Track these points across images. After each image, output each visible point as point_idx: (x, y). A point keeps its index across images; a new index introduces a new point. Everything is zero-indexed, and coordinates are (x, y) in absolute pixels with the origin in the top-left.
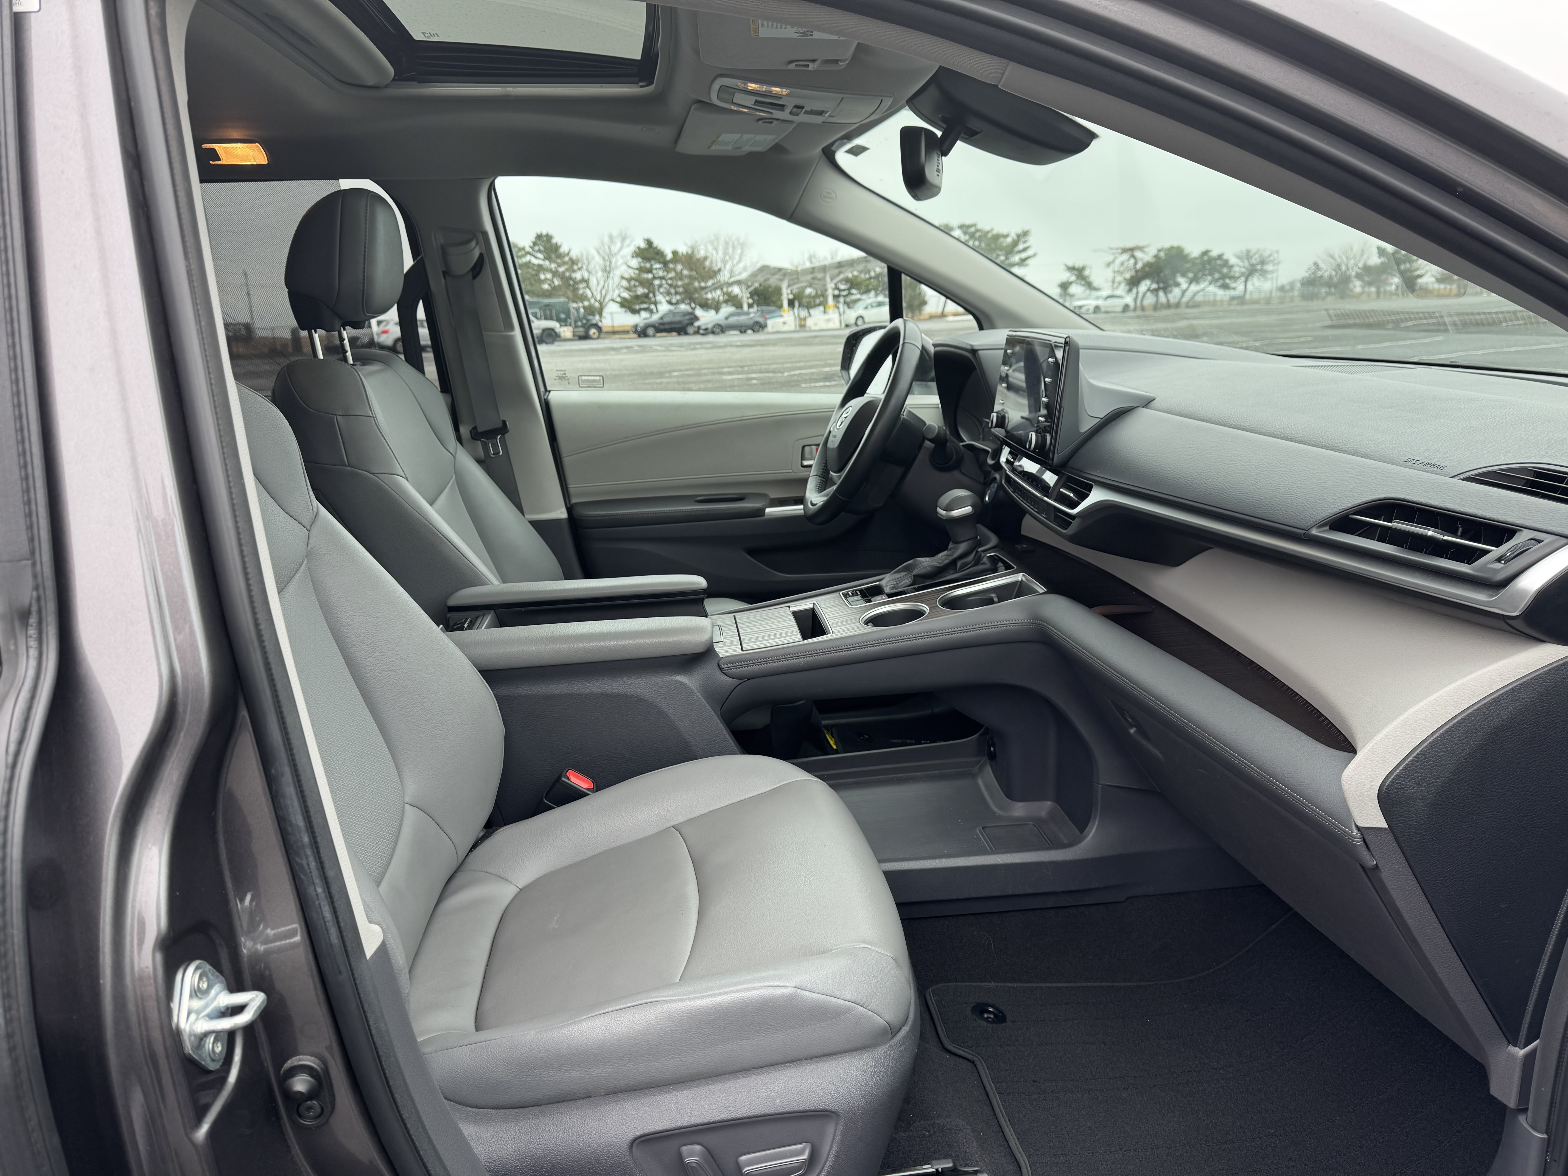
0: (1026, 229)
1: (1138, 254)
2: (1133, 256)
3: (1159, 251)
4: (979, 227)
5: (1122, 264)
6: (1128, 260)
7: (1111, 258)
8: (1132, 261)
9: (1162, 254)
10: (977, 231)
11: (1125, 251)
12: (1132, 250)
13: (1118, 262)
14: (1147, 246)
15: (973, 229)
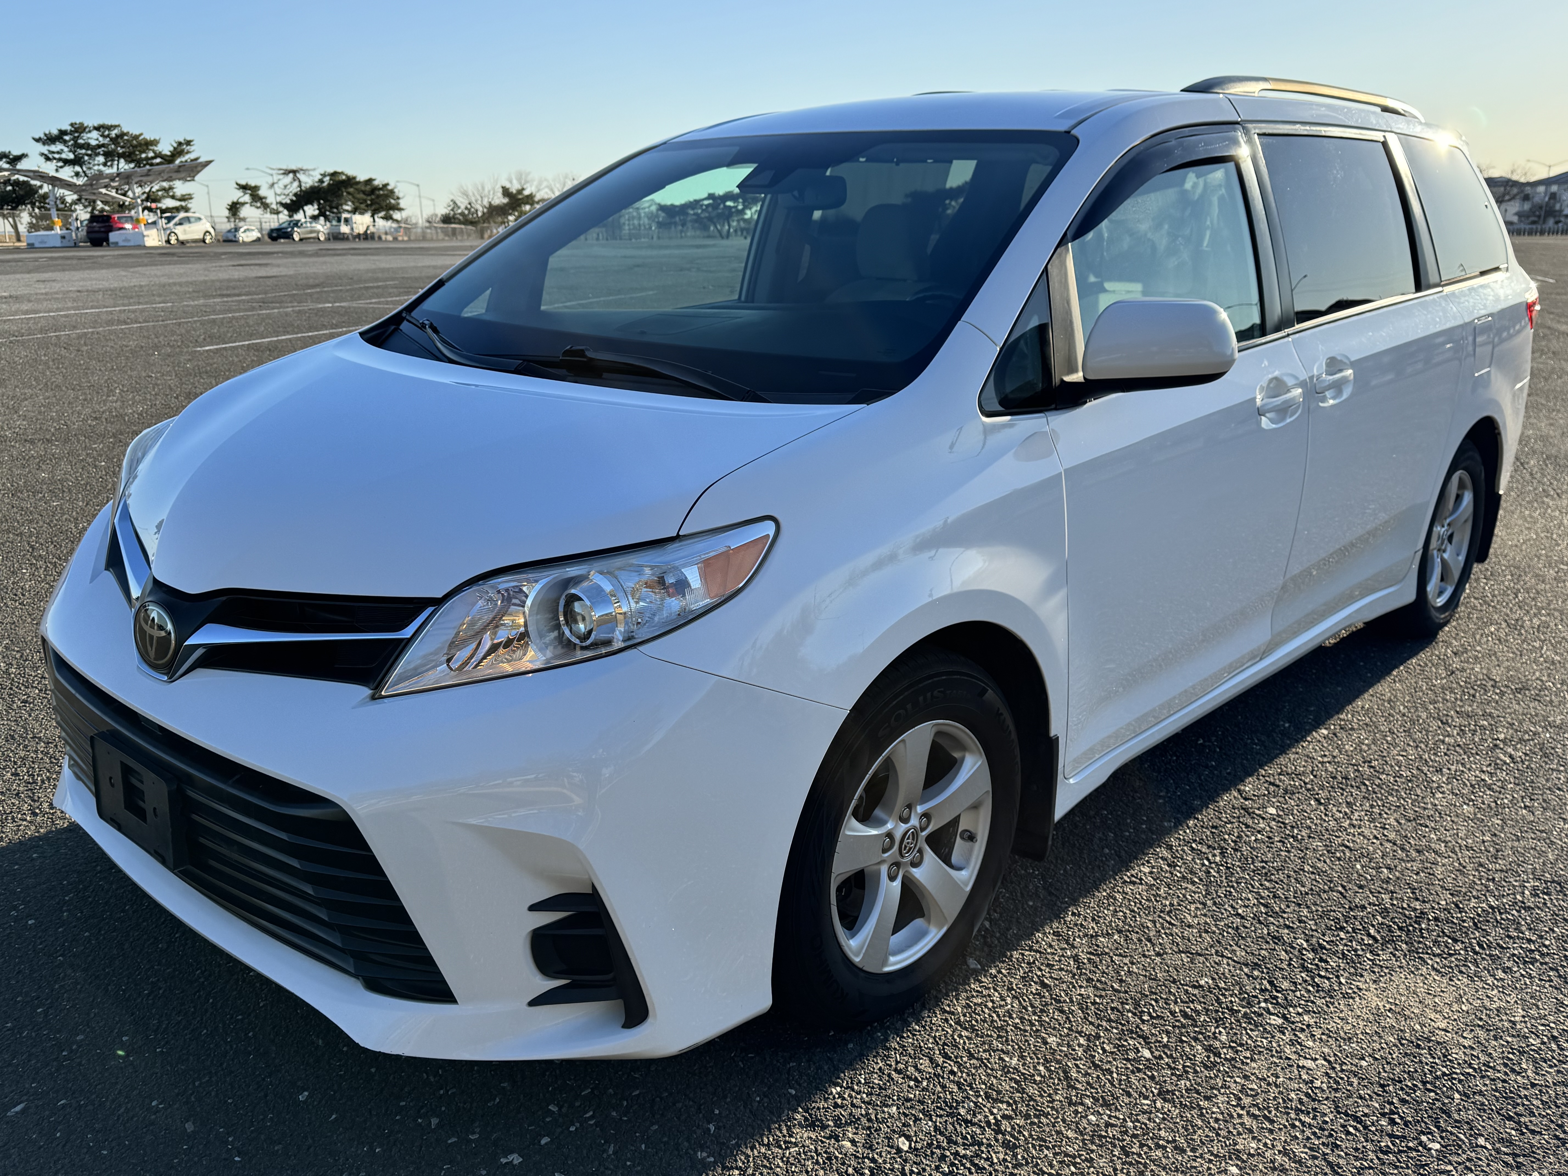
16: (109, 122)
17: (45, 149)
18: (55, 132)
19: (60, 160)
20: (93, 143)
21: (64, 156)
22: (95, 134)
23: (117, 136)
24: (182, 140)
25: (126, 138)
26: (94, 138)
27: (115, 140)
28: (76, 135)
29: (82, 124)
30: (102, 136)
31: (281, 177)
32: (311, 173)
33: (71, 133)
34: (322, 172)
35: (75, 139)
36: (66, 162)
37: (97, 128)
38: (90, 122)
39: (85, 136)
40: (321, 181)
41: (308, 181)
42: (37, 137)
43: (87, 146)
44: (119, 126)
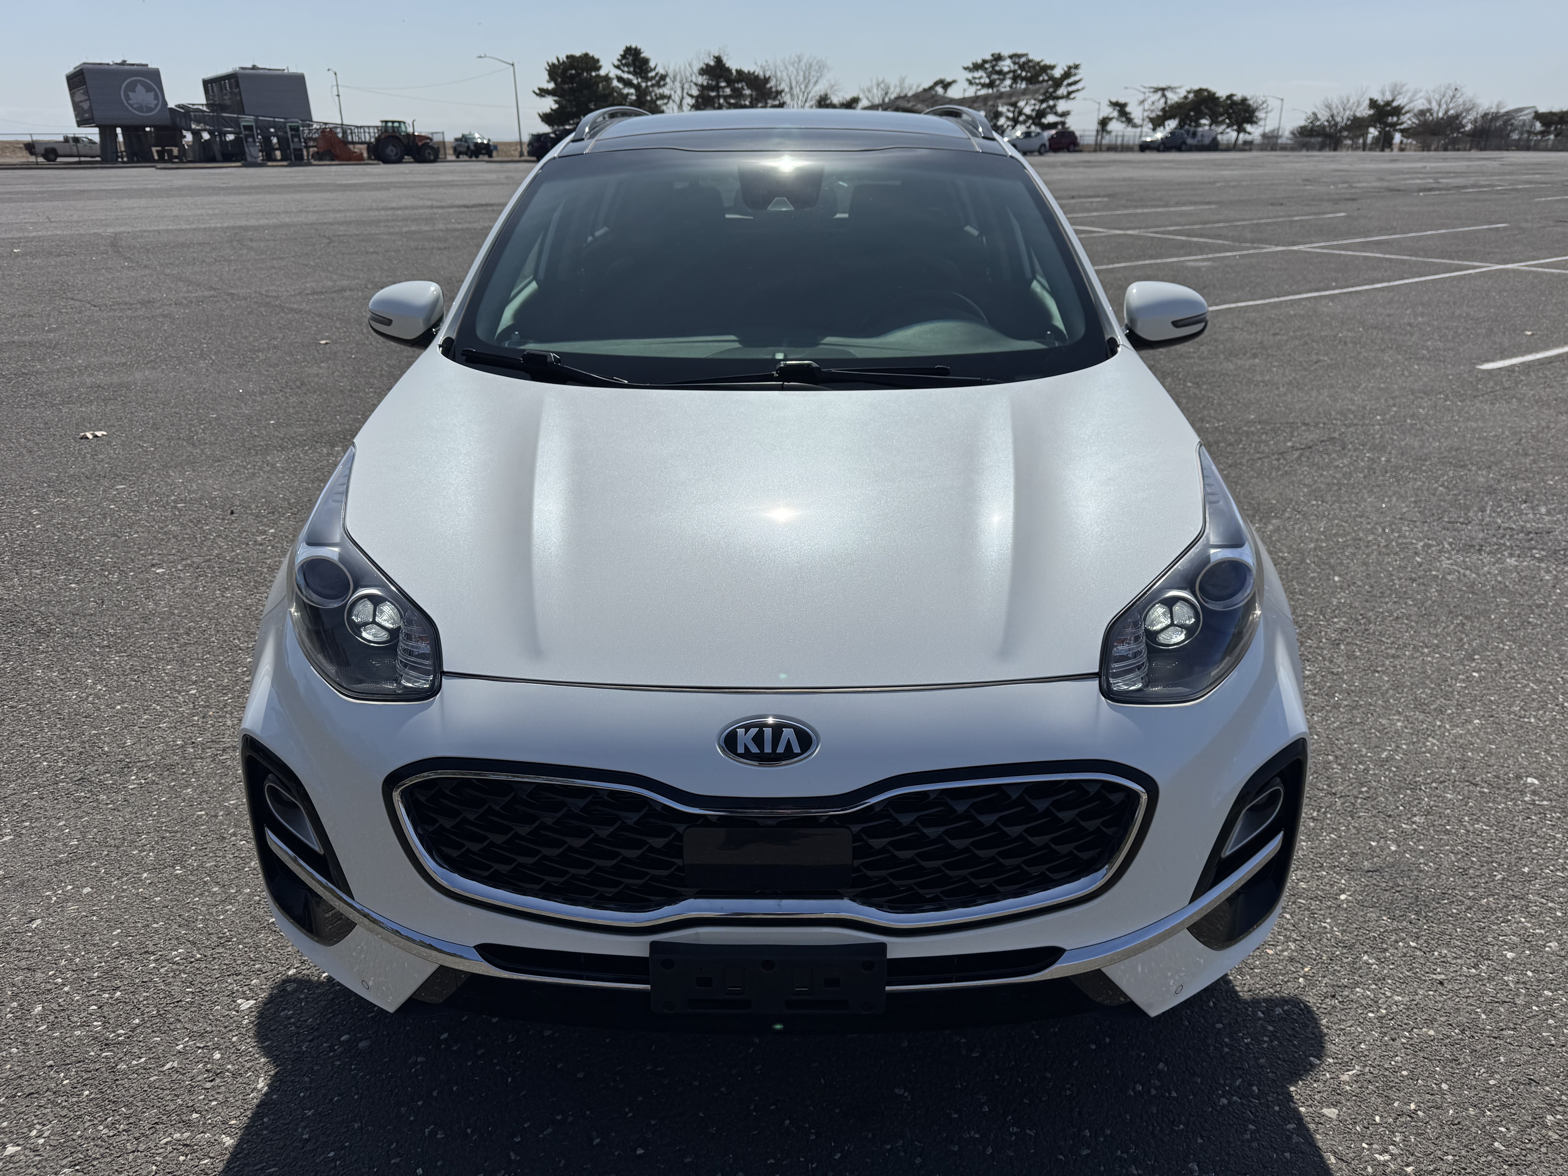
0: (1077, 63)
1: (1169, 94)
2: (1164, 96)
3: (1189, 92)
4: (1031, 57)
5: (1153, 103)
6: (1159, 100)
7: (1141, 97)
8: (1163, 101)
9: (1191, 96)
10: (1029, 61)
11: (1157, 90)
12: (1163, 90)
13: (1150, 101)
14: (1180, 87)
15: (1023, 60)
16: (1020, 52)
17: (970, 76)
18: (980, 61)
19: (980, 84)
20: (1006, 69)
21: (982, 81)
22: (1008, 62)
23: (1024, 63)
24: (1071, 64)
25: (1031, 64)
26: (1006, 65)
27: (1022, 67)
28: (994, 63)
29: (999, 54)
30: (1014, 63)
31: (1151, 94)
32: (1178, 90)
33: (991, 61)
34: (1189, 89)
35: (993, 67)
36: (984, 86)
37: (1011, 57)
38: (1005, 53)
39: (1001, 63)
40: (1186, 97)
41: (1173, 98)
42: (966, 66)
43: (1000, 72)
44: (1026, 55)
